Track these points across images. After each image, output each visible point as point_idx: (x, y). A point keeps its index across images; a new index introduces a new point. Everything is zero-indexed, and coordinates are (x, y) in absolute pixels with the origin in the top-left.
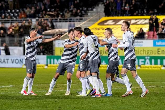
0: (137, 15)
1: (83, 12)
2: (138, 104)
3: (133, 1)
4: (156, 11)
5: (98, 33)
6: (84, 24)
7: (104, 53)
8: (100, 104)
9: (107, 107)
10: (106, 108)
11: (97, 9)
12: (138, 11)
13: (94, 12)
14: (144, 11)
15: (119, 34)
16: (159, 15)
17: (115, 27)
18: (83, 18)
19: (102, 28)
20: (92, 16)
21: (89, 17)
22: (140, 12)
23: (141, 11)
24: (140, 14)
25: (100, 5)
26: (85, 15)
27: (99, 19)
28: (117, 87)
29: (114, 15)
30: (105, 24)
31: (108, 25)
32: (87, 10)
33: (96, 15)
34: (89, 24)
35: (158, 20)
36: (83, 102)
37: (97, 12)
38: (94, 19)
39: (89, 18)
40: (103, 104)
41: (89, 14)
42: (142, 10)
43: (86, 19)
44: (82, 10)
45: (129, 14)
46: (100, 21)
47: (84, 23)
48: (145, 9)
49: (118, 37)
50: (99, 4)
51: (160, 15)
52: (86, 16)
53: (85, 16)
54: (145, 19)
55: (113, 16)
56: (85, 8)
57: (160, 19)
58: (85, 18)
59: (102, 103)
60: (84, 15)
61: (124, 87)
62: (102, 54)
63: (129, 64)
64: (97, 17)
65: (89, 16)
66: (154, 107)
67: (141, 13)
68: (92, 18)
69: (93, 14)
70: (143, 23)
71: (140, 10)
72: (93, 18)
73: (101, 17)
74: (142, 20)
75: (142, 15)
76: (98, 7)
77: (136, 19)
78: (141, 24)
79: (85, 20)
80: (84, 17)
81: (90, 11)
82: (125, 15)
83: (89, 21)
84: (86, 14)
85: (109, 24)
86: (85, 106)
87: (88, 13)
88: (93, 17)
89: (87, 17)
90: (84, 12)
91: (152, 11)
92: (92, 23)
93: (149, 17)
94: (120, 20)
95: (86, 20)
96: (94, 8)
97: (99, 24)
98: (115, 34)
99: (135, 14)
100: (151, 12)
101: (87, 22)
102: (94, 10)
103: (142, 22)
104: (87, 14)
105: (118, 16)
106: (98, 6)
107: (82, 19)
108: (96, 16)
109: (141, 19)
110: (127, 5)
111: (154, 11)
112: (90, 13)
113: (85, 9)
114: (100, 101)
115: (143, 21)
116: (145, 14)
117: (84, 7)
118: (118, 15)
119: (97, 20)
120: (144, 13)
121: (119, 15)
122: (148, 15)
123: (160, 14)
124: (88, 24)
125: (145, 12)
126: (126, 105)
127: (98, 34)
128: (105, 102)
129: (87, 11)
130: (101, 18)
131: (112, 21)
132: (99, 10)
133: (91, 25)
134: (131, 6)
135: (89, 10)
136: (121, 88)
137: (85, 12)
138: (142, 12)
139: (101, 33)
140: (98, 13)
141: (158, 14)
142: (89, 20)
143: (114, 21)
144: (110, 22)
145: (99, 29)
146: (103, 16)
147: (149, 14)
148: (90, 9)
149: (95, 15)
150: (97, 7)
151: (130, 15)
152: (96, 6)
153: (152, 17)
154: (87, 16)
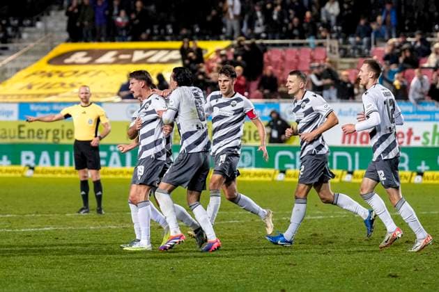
0: (149, 39)
1: (9, 30)
2: (150, 268)
3: (139, 4)
4: (197, 30)
5: (47, 84)
6: (13, 61)
7: (63, 137)
8: (51, 268)
9: (68, 276)
10: (68, 280)
11: (46, 23)
12: (152, 30)
13: (38, 31)
14: (166, 30)
15: (102, 86)
16: (205, 39)
17: (94, 71)
18: (10, 46)
19: (58, 72)
20: (34, 40)
21: (26, 44)
22: (156, 31)
23: (159, 29)
24: (155, 38)
25: (53, 13)
26: (15, 37)
27: (52, 49)
28: (96, 225)
29: (88, 40)
30: (67, 61)
31: (73, 64)
32: (21, 24)
33: (44, 37)
34: (25, 61)
35: (203, 52)
36: (8, 264)
37: (46, 31)
38: (38, 48)
39: (26, 47)
40: (60, 267)
41: (25, 36)
42: (163, 26)
43: (17, 47)
44: (8, 24)
45: (127, 35)
46: (52, 54)
47: (11, 58)
48: (169, 23)
49: (101, 96)
50: (51, 9)
51: (208, 40)
52: (16, 40)
53: (13, 40)
54: (170, 50)
55: (86, 41)
56: (14, 20)
57: (207, 51)
58: (16, 45)
59: (57, 266)
60: (11, 37)
61: (115, 225)
62: (58, 139)
63: (382, 172)
64: (44, 44)
65: (24, 41)
66: (190, 276)
67: (159, 33)
68: (32, 45)
69: (36, 36)
70: (165, 59)
71: (155, 27)
72: (35, 46)
73: (56, 43)
74: (163, 53)
75: (162, 39)
76: (48, 18)
77: (146, 50)
78: (158, 62)
79: (14, 52)
80: (11, 42)
81: (27, 29)
82: (116, 38)
83: (26, 53)
84: (17, 36)
85: (77, 61)
86: (14, 272)
87: (24, 32)
88: (37, 43)
89: (19, 42)
90: (13, 30)
91: (188, 28)
92: (33, 58)
93: (178, 44)
94: (104, 52)
95: (18, 51)
96: (38, 20)
97: (50, 62)
98: (91, 88)
99: (144, 36)
100: (184, 31)
101: (19, 56)
102: (39, 25)
103: (161, 58)
104: (20, 37)
105: (99, 41)
106: (48, 14)
107: (6, 49)
108: (42, 42)
109: (159, 50)
110: (123, 13)
111: (193, 30)
112: (28, 32)
113: (16, 22)
114: (53, 261)
115: (165, 55)
116: (168, 38)
117: (11, 18)
118: (98, 39)
119: (45, 52)
120: (166, 34)
121: (103, 39)
122: (178, 40)
123: (207, 37)
124: (23, 61)
125: (170, 31)
126: (119, 270)
127: (49, 88)
128: (65, 263)
129: (21, 29)
130: (55, 46)
131: (84, 54)
132: (50, 24)
133: (29, 65)
134: (133, 16)
135: (24, 26)
136: (106, 227)
137: (16, 29)
138: (162, 31)
139: (55, 84)
140: (49, 34)
141: (203, 37)
142: (25, 50)
143: (90, 53)
144: (78, 57)
145: (50, 75)
146: (61, 41)
147: (179, 37)
148: (28, 22)
149: (41, 37)
150: (45, 18)
151: (129, 38)
152: (43, 15)
153: (186, 46)
154: (21, 40)
